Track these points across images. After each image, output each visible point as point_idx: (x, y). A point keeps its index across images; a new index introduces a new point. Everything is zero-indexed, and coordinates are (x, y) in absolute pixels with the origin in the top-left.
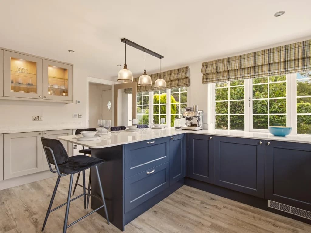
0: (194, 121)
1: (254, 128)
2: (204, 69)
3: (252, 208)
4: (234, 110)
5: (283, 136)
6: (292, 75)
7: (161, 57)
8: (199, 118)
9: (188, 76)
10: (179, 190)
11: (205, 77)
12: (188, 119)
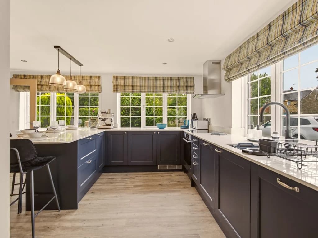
0: (108, 122)
1: (146, 125)
2: (115, 81)
3: (150, 173)
4: (128, 113)
5: (163, 128)
6: (165, 94)
7: (81, 65)
8: (112, 119)
9: (100, 84)
10: (101, 177)
11: (115, 87)
12: (103, 120)
